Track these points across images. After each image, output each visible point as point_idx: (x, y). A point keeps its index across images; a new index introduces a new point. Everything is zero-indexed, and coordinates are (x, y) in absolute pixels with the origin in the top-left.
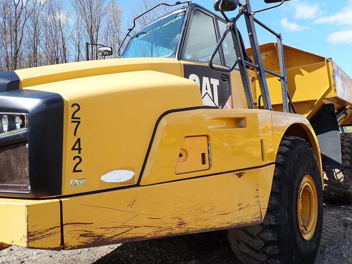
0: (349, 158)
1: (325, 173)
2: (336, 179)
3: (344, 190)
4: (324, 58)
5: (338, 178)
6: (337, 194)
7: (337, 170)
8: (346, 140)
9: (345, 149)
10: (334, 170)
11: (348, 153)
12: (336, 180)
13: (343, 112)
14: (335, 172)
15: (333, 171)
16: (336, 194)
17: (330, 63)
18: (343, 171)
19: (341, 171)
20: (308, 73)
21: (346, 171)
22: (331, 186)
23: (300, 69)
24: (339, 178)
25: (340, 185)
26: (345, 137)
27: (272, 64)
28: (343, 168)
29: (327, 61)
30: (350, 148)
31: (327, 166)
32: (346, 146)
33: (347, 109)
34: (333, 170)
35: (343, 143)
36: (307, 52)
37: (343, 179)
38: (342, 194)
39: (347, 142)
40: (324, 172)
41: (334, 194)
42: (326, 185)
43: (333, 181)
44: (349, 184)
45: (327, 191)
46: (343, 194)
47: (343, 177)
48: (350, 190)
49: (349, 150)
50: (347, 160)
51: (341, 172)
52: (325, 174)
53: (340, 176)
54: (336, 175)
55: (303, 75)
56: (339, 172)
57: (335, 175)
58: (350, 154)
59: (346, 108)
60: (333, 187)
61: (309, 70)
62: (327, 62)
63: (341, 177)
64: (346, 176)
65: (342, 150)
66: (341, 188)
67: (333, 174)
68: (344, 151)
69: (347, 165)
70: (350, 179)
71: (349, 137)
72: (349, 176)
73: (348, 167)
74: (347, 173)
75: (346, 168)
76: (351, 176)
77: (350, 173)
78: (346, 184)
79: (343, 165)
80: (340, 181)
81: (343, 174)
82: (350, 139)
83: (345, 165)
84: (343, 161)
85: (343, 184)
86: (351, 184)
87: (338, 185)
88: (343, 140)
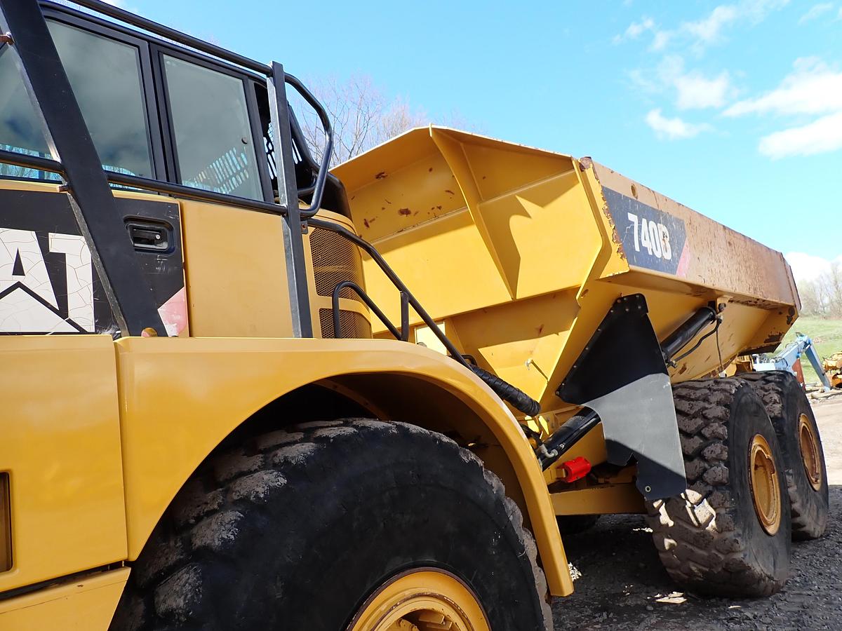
0: (725, 456)
1: (661, 504)
2: (695, 522)
3: (722, 557)
4: (569, 160)
5: (700, 520)
6: (707, 570)
7: (693, 495)
8: (714, 399)
9: (712, 426)
10: (686, 495)
11: (720, 439)
12: (694, 525)
13: (707, 317)
14: (689, 501)
15: (683, 497)
16: (704, 569)
17: (589, 172)
18: (711, 498)
19: (707, 495)
20: (540, 208)
21: (718, 495)
22: (684, 544)
23: (520, 199)
24: (702, 520)
25: (710, 542)
26: (715, 391)
27: (449, 191)
28: (710, 488)
29: (582, 168)
30: (726, 424)
31: (648, 489)
32: (714, 417)
33: (723, 306)
34: (682, 495)
35: (707, 409)
36: (520, 147)
37: (713, 523)
38: (720, 569)
39: (718, 403)
40: (660, 501)
41: (699, 570)
42: (672, 541)
43: (686, 529)
44: (734, 538)
45: (679, 562)
46: (724, 569)
47: (715, 514)
48: (739, 556)
49: (722, 430)
50: (718, 459)
51: (705, 500)
52: (663, 507)
53: (704, 512)
54: (692, 508)
55: (529, 216)
56: (699, 503)
57: (689, 510)
58: (726, 443)
59: (718, 303)
60: (690, 547)
61: (542, 202)
62: (582, 171)
63: (708, 516)
64: (723, 511)
65: (703, 431)
66: (714, 551)
67: (684, 508)
68: (707, 435)
69: (718, 478)
70: (734, 520)
71: (723, 387)
72: (730, 513)
73: (723, 484)
74: (723, 504)
75: (718, 485)
76: (735, 511)
77: (733, 502)
78: (724, 538)
79: (708, 477)
80: (707, 528)
81: (712, 506)
82: (726, 396)
83: (715, 478)
84: (706, 465)
85: (716, 537)
86: (739, 535)
87: (704, 541)
88: (706, 400)
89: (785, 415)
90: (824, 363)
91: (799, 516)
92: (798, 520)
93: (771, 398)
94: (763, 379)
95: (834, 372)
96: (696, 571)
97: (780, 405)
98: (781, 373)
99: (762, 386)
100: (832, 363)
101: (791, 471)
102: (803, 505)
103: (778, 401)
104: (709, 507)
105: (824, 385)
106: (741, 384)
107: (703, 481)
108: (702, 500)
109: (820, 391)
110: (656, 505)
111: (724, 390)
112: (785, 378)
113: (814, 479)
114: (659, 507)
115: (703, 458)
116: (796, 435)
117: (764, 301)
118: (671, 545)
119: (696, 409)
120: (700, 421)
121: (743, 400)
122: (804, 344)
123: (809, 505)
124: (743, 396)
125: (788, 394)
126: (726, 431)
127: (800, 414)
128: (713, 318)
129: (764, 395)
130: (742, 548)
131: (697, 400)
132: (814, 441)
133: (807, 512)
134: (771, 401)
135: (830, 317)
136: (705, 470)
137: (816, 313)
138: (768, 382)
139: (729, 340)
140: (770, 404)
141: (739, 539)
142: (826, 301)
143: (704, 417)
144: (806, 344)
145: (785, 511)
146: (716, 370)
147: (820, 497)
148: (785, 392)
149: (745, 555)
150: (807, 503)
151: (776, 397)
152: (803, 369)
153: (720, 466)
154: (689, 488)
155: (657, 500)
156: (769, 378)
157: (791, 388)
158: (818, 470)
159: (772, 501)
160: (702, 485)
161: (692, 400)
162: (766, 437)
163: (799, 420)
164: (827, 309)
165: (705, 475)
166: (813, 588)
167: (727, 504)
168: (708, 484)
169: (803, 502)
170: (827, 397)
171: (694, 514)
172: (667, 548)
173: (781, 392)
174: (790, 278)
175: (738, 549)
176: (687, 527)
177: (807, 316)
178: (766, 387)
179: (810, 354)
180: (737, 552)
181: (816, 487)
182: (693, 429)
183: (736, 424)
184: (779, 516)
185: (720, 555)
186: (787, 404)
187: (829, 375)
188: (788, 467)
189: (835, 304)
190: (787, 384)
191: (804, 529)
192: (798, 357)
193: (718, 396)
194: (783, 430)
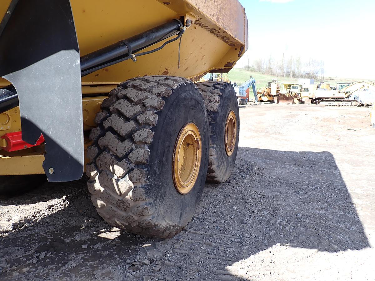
0: (150, 140)
1: (97, 174)
2: (118, 191)
3: (136, 218)
5: (121, 190)
6: (127, 224)
7: (119, 170)
8: (156, 91)
9: (146, 114)
10: (114, 170)
11: (150, 125)
12: (117, 194)
13: (175, 27)
14: (115, 174)
15: (112, 171)
18: (132, 174)
19: (129, 172)
22: (111, 206)
24: (123, 189)
25: (127, 207)
28: (133, 166)
30: (159, 113)
33: (189, 22)
34: (111, 169)
35: (148, 98)
37: (130, 194)
38: (135, 225)
39: (159, 95)
40: (95, 172)
41: (122, 224)
42: (102, 202)
44: (145, 206)
45: (108, 216)
46: (137, 225)
47: (133, 187)
48: (148, 218)
49: (154, 118)
50: (143, 143)
52: (97, 176)
53: (125, 185)
54: (117, 180)
56: (123, 177)
57: (114, 182)
59: (186, 19)
60: (114, 208)
63: (127, 188)
64: (139, 185)
65: (138, 117)
66: (130, 214)
67: (111, 179)
68: (140, 121)
69: (140, 159)
70: (147, 193)
71: (168, 83)
72: (145, 187)
73: (144, 164)
74: (139, 180)
75: (139, 164)
76: (150, 185)
77: (148, 179)
78: (138, 206)
79: (132, 157)
80: (126, 197)
81: (131, 181)
82: (167, 90)
83: (137, 158)
84: (134, 146)
85: (132, 204)
86: (150, 203)
87: (123, 206)
88: (150, 91)
89: (220, 111)
90: (258, 91)
91: (215, 172)
92: (214, 174)
93: (215, 98)
94: (214, 86)
95: (260, 95)
96: (120, 224)
97: (218, 104)
98: (225, 84)
99: (212, 90)
100: (260, 91)
101: (215, 146)
102: (218, 166)
103: (218, 101)
104: (130, 181)
105: (256, 100)
106: (186, 83)
107: (128, 160)
108: (126, 175)
109: (254, 102)
110: (93, 174)
111: (168, 85)
112: (227, 87)
113: (229, 150)
114: (95, 176)
115: (132, 140)
116: (223, 124)
117: (224, 32)
118: (102, 205)
119: (140, 97)
120: (139, 108)
121: (182, 95)
122: (252, 82)
123: (222, 166)
124: (183, 92)
125: (225, 98)
126: (157, 119)
127: (231, 111)
128: (178, 29)
129: (211, 96)
130: (151, 213)
131: (145, 90)
132: (235, 127)
133: (220, 170)
134: (214, 101)
135: (265, 73)
136: (132, 150)
137: (260, 71)
138: (216, 88)
139: (202, 59)
140: (213, 102)
141: (149, 207)
142: (265, 67)
143: (144, 105)
144: (253, 82)
145: (202, 174)
146: (193, 79)
147: (230, 159)
148: (224, 96)
149: (153, 218)
150: (221, 164)
151: (217, 98)
152: (250, 92)
153: (144, 148)
154: (117, 164)
155: (93, 171)
156: (217, 86)
157: (228, 94)
158: (234, 144)
159: (193, 169)
160: (127, 163)
161: (141, 90)
162: (199, 125)
163: (229, 114)
164: (264, 70)
165: (130, 155)
166: (205, 227)
167: (143, 180)
168: (131, 162)
169: (219, 164)
170: (255, 105)
171: (117, 185)
172: (99, 207)
173: (221, 95)
174: (246, 28)
175: (147, 214)
176: (112, 194)
177: (257, 72)
178: (214, 91)
179: (253, 86)
180: (146, 216)
181: (230, 154)
182: (132, 114)
183: (169, 113)
184: (195, 179)
185: (134, 217)
186: (223, 103)
187: (258, 96)
188: (213, 143)
189: (268, 69)
190: (227, 91)
191: (216, 179)
192: (249, 87)
193: (162, 89)
194: (216, 120)
